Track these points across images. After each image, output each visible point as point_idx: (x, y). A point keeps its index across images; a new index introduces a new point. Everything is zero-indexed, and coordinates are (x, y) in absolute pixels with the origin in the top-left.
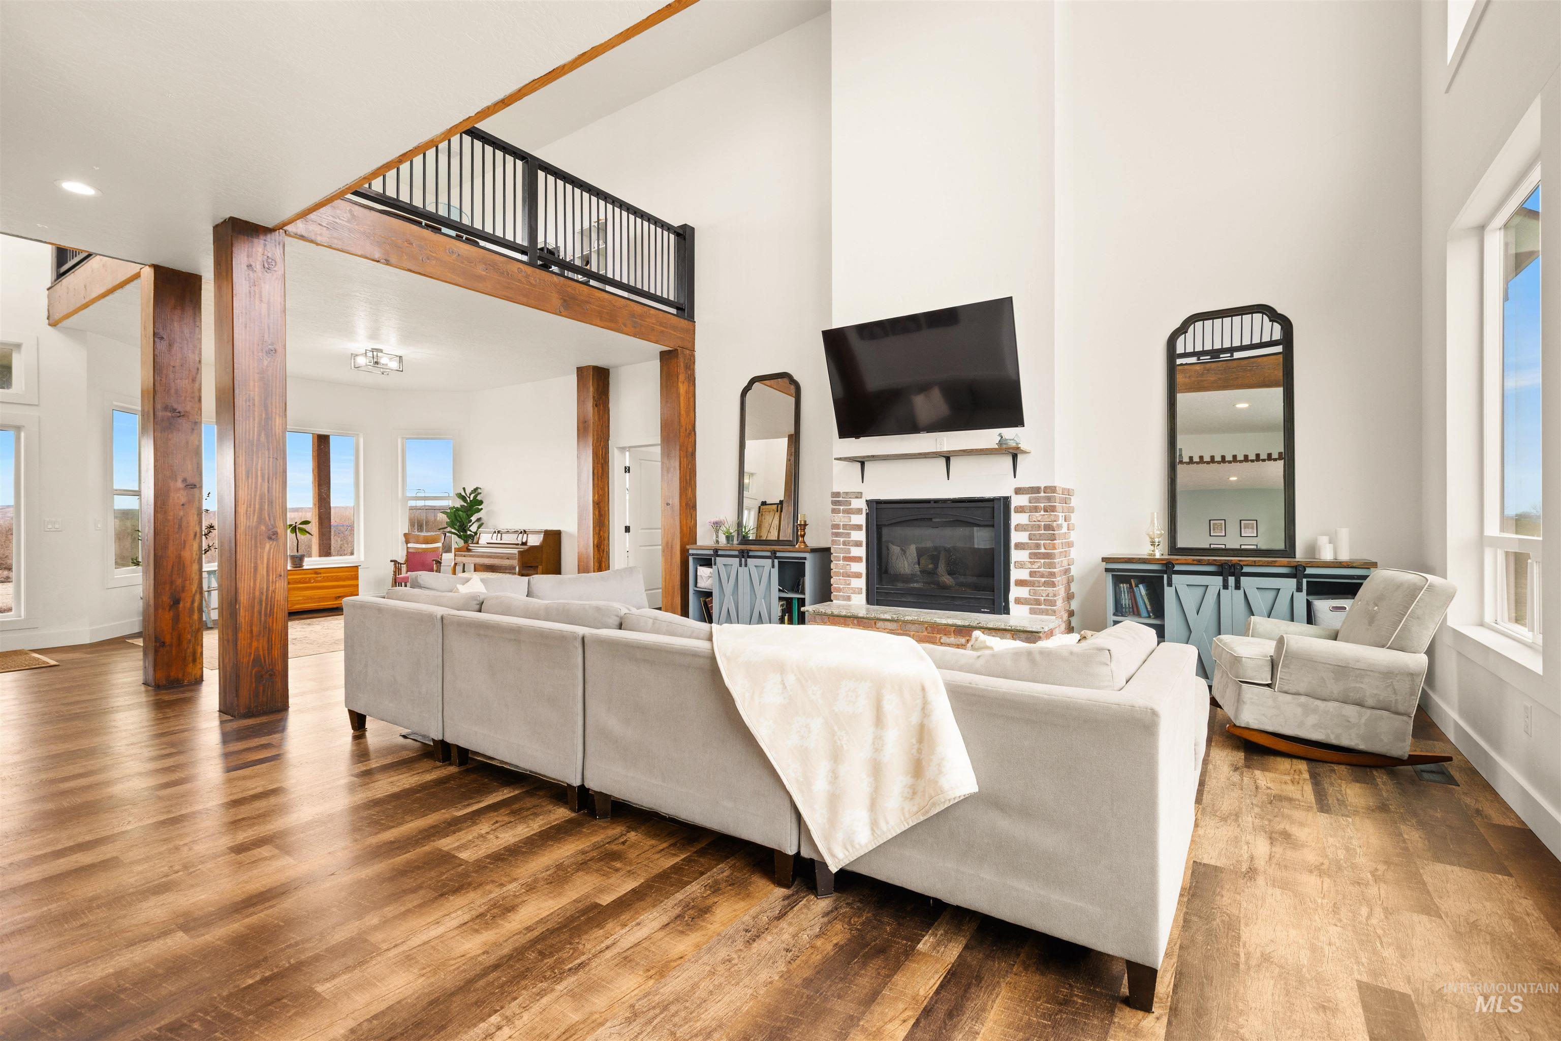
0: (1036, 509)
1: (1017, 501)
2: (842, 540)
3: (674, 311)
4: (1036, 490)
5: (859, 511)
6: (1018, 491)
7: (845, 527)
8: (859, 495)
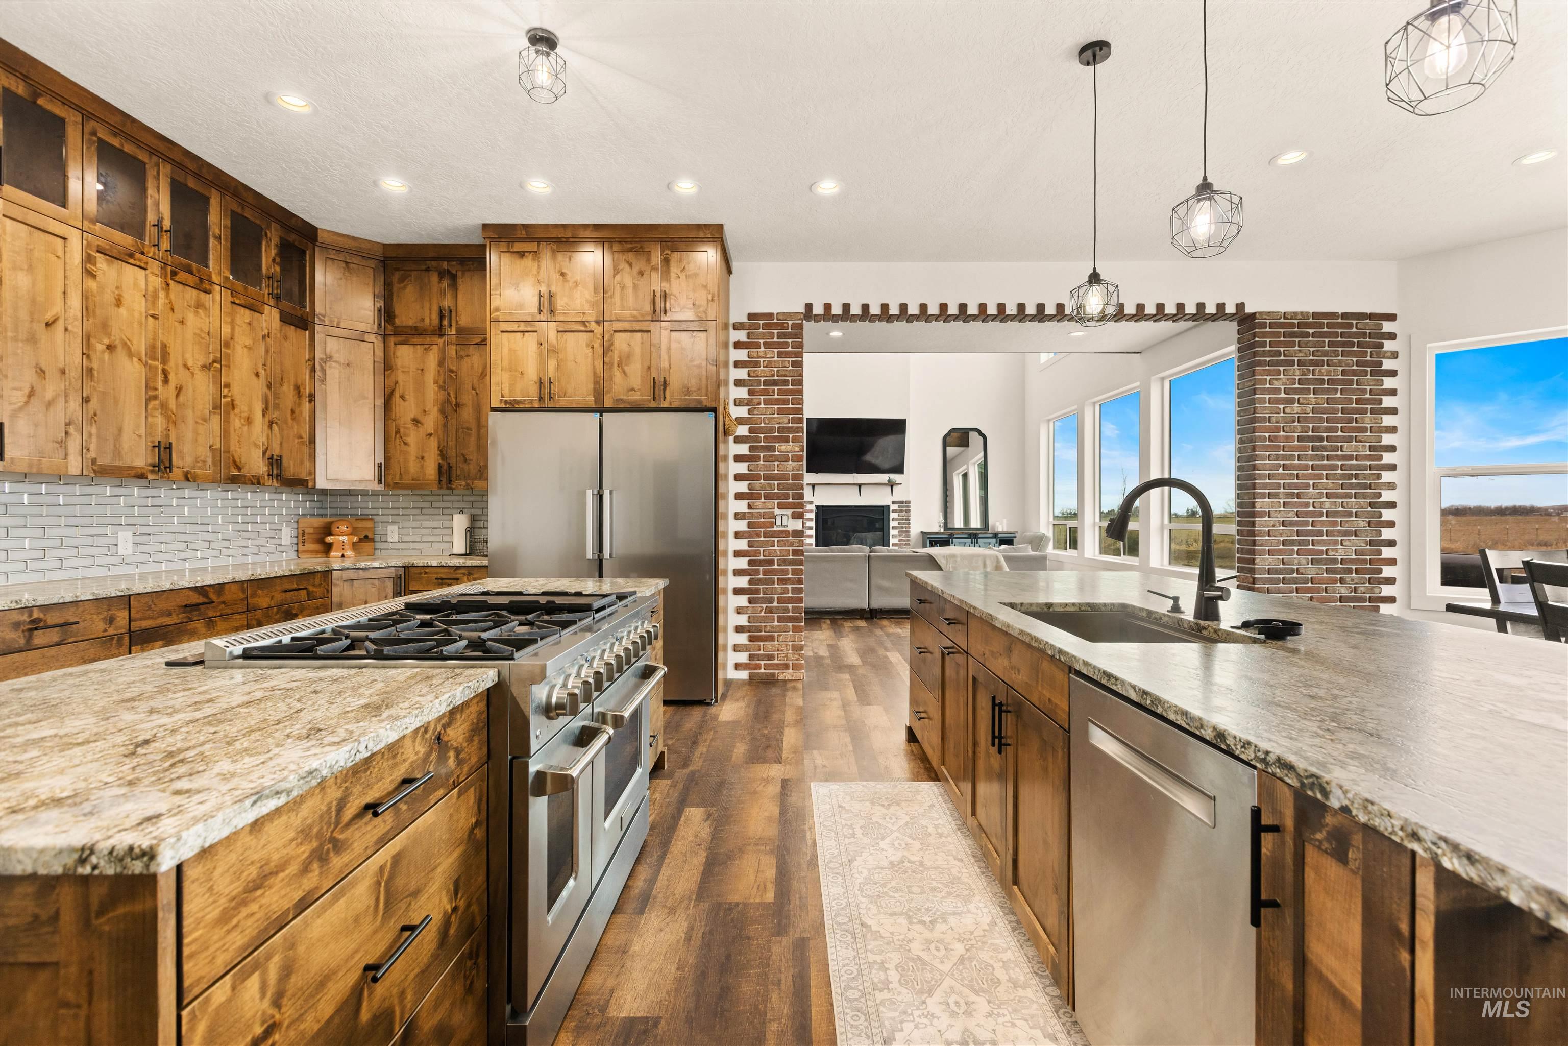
0: (902, 511)
1: (893, 507)
4: (902, 502)
5: (811, 511)
6: (894, 503)
8: (811, 503)
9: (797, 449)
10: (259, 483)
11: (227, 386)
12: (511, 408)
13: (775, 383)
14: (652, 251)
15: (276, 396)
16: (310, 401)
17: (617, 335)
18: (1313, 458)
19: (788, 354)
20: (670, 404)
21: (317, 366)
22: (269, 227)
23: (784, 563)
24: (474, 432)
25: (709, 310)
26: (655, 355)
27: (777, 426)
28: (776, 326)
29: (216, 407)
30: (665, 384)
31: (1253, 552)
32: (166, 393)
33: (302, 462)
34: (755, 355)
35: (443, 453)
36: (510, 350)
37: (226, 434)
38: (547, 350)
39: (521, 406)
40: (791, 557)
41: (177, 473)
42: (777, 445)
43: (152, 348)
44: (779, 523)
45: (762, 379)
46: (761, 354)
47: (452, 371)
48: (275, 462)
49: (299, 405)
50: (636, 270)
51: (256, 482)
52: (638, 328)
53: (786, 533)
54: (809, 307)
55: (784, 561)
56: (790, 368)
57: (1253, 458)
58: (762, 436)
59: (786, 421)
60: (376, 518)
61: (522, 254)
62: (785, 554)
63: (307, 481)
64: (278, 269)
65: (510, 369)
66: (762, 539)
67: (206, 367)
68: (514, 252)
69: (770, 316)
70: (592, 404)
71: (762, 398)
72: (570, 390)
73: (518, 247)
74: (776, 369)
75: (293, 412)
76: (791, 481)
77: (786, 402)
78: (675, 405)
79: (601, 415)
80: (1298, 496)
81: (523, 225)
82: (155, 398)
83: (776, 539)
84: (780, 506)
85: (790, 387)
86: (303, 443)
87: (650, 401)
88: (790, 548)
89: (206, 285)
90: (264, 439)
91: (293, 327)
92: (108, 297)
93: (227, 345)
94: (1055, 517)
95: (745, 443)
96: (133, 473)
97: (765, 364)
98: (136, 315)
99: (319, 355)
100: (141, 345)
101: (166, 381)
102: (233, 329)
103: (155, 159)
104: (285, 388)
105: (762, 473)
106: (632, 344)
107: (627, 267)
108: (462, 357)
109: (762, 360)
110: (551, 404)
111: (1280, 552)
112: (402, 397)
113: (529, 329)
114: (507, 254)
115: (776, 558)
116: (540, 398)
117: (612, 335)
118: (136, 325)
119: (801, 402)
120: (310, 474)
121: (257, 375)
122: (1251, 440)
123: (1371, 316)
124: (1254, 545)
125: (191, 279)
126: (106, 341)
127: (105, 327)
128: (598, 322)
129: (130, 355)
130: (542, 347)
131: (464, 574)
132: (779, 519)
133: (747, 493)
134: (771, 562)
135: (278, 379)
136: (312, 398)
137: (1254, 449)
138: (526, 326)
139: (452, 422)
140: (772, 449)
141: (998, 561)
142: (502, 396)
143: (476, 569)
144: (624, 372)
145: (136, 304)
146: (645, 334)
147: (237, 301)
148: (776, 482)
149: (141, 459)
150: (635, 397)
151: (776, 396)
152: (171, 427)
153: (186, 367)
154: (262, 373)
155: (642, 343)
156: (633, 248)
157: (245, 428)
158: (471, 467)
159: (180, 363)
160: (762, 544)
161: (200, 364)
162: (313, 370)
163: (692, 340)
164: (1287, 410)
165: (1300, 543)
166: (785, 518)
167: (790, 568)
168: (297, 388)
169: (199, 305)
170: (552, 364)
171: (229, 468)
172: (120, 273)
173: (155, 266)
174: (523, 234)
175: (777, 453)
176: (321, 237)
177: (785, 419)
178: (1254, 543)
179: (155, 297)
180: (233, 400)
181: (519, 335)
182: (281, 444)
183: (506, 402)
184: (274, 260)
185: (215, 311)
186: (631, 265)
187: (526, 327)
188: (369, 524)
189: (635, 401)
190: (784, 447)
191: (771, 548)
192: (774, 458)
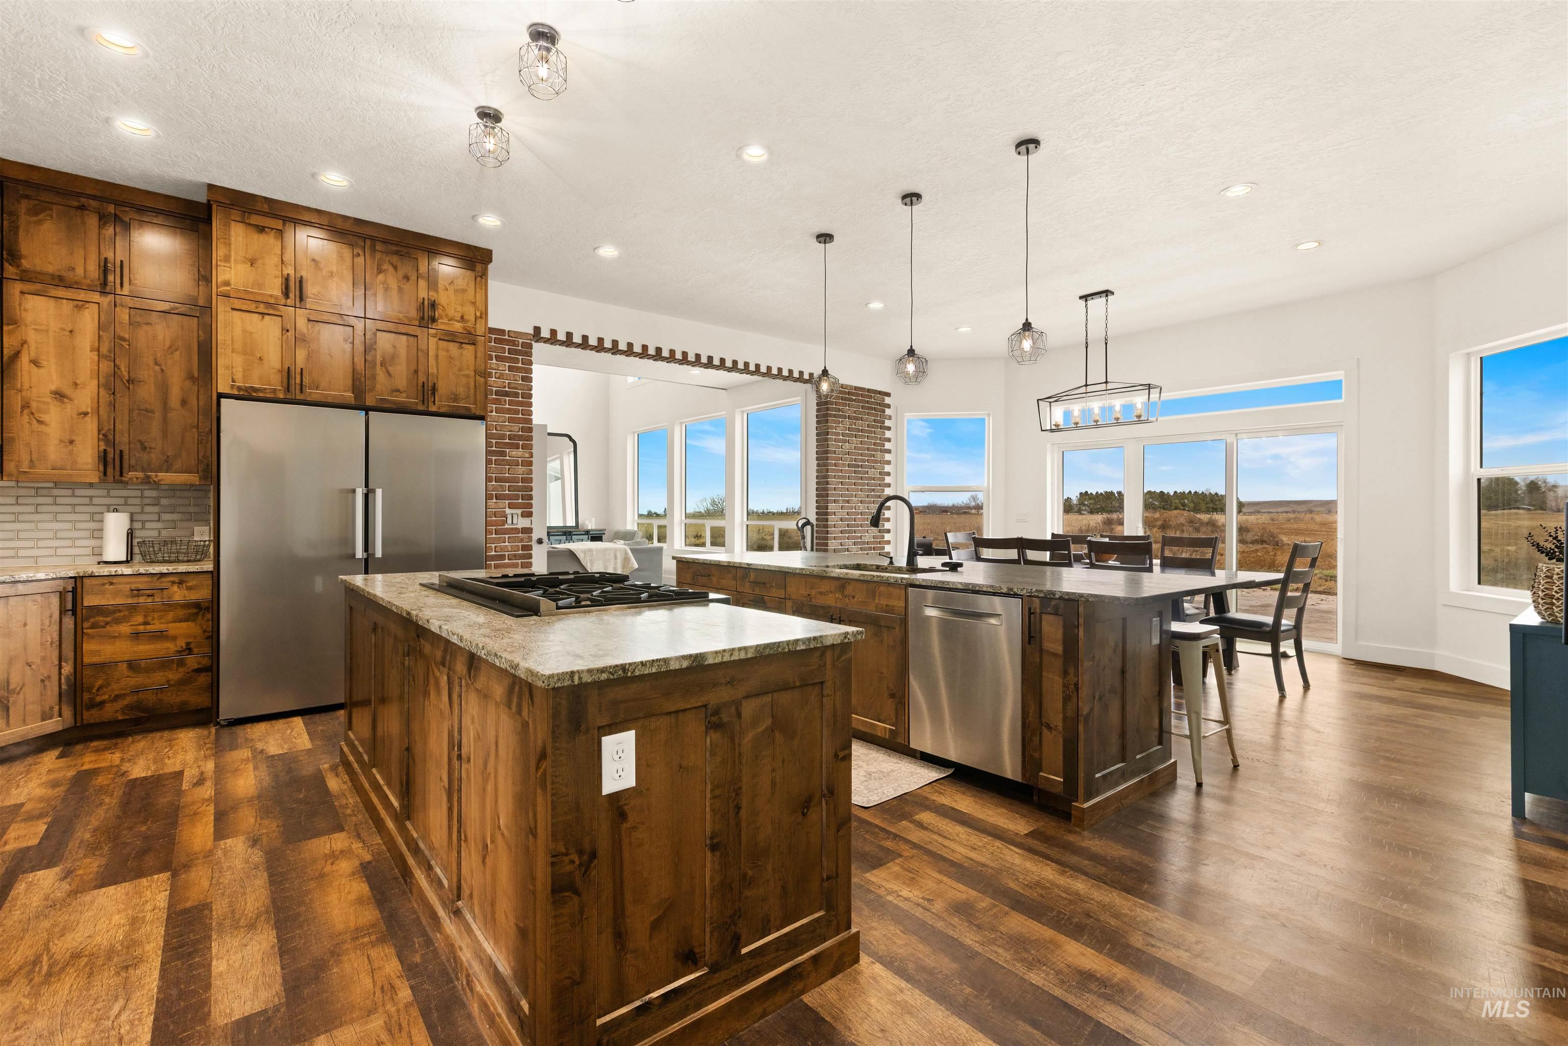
9: (527, 455)
12: (247, 395)
13: (506, 394)
14: (420, 259)
17: (380, 334)
18: (856, 478)
19: (518, 369)
20: (439, 408)
23: (515, 557)
24: (158, 415)
25: (478, 326)
26: (422, 359)
27: (508, 433)
28: (507, 342)
30: (434, 389)
31: (827, 539)
35: (107, 436)
36: (244, 331)
38: (294, 339)
39: (261, 395)
40: (520, 552)
42: (508, 450)
44: (509, 521)
45: (494, 389)
47: (123, 339)
50: (401, 273)
52: (404, 331)
53: (516, 530)
54: (537, 330)
55: (515, 555)
56: (520, 382)
57: (827, 477)
58: (494, 441)
61: (261, 229)
62: (516, 549)
65: (245, 353)
66: (494, 536)
68: (249, 224)
69: (502, 332)
70: (353, 402)
71: (494, 406)
72: (323, 384)
73: (256, 219)
74: (507, 381)
76: (520, 484)
77: (516, 412)
78: (442, 410)
79: (367, 414)
80: (848, 502)
81: (266, 198)
83: (507, 536)
84: (511, 506)
85: (520, 399)
87: (417, 403)
88: (520, 544)
94: (640, 516)
97: (497, 376)
105: (494, 476)
106: (397, 345)
107: (391, 269)
108: (139, 324)
109: (494, 371)
110: (300, 397)
111: (840, 538)
113: (271, 312)
114: (241, 224)
115: (507, 553)
116: (288, 389)
117: (375, 334)
119: (530, 413)
122: (826, 465)
123: (880, 393)
124: (828, 534)
128: (358, 318)
130: (289, 334)
131: (173, 583)
132: (509, 517)
134: (502, 557)
137: (827, 471)
138: (267, 308)
139: (123, 401)
140: (503, 454)
141: (626, 553)
142: (233, 381)
143: (192, 576)
144: (388, 372)
146: (412, 338)
148: (507, 484)
150: (402, 398)
151: (507, 406)
155: (408, 346)
156: (398, 251)
158: (153, 456)
163: (460, 351)
164: (843, 447)
165: (849, 532)
166: (515, 517)
167: (519, 561)
170: (301, 355)
174: (266, 208)
175: (508, 458)
177: (516, 428)
178: (827, 532)
181: (256, 316)
183: (239, 388)
186: (395, 268)
187: (267, 310)
189: (402, 402)
190: (514, 453)
191: (503, 544)
192: (505, 463)
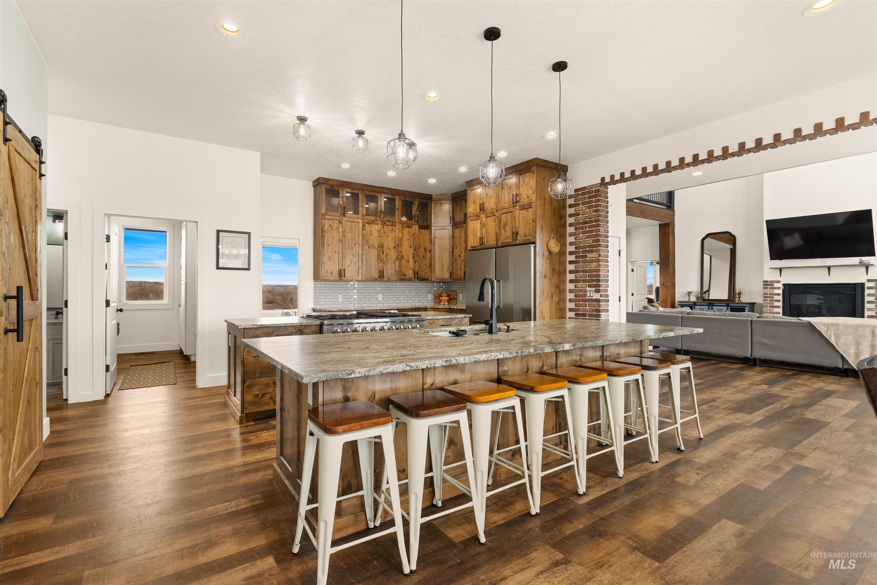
1: (868, 284)
2: (769, 299)
3: (665, 207)
5: (779, 288)
6: (868, 281)
7: (770, 294)
8: (779, 282)
9: (597, 256)
10: (411, 280)
11: (401, 252)
13: (586, 223)
14: (513, 177)
15: (417, 253)
16: (430, 252)
17: (503, 215)
19: (592, 207)
20: (519, 242)
21: (432, 241)
22: (415, 200)
25: (533, 198)
26: (514, 222)
27: (588, 245)
28: (587, 193)
29: (397, 259)
30: (517, 234)
32: (383, 257)
33: (427, 273)
34: (577, 210)
36: (473, 227)
37: (400, 266)
38: (483, 225)
39: (476, 248)
40: (594, 313)
41: (385, 279)
42: (588, 254)
43: (379, 245)
44: (589, 295)
45: (581, 221)
46: (580, 209)
48: (416, 273)
49: (426, 254)
50: (509, 186)
51: (410, 280)
52: (509, 211)
53: (592, 300)
54: (603, 179)
55: (591, 314)
56: (593, 214)
58: (581, 250)
59: (591, 241)
60: (457, 291)
62: (592, 311)
63: (428, 279)
64: (418, 212)
65: (473, 235)
66: (581, 303)
67: (395, 247)
68: (474, 190)
69: (584, 188)
70: (496, 246)
71: (581, 231)
72: (489, 241)
73: (474, 187)
74: (587, 215)
75: (423, 257)
76: (594, 273)
78: (521, 242)
79: (496, 250)
82: (380, 258)
83: (587, 303)
84: (590, 286)
85: (593, 223)
86: (427, 266)
87: (512, 242)
88: (594, 308)
89: (394, 224)
90: (413, 266)
91: (423, 230)
92: (369, 234)
93: (401, 240)
95: (573, 254)
96: (374, 279)
97: (582, 213)
98: (375, 237)
99: (433, 237)
100: (376, 245)
101: (383, 253)
102: (403, 235)
103: (380, 194)
104: (421, 249)
105: (581, 269)
106: (508, 218)
107: (506, 186)
109: (580, 212)
112: (456, 247)
114: (472, 190)
115: (587, 313)
116: (481, 245)
117: (501, 216)
118: (375, 240)
120: (430, 276)
121: (411, 247)
125: (390, 224)
126: (368, 245)
127: (367, 242)
128: (497, 211)
129: (374, 248)
130: (481, 224)
132: (588, 292)
133: (574, 280)
134: (585, 315)
135: (418, 247)
136: (430, 251)
140: (586, 257)
142: (471, 245)
144: (505, 230)
145: (375, 234)
146: (511, 213)
147: (404, 226)
148: (588, 274)
149: (376, 275)
150: (508, 241)
151: (587, 229)
152: (384, 265)
153: (389, 248)
154: (412, 246)
155: (510, 217)
157: (407, 264)
159: (387, 248)
160: (581, 305)
161: (393, 247)
162: (431, 242)
163: (527, 212)
166: (592, 292)
168: (425, 249)
169: (392, 230)
170: (484, 231)
171: (401, 276)
172: (371, 227)
173: (380, 223)
174: (476, 182)
175: (588, 259)
176: (433, 197)
179: (380, 231)
180: (402, 256)
181: (475, 221)
182: (419, 268)
183: (472, 247)
184: (416, 210)
185: (397, 231)
187: (477, 217)
188: (455, 293)
190: (591, 255)
191: (585, 308)
192: (586, 262)
